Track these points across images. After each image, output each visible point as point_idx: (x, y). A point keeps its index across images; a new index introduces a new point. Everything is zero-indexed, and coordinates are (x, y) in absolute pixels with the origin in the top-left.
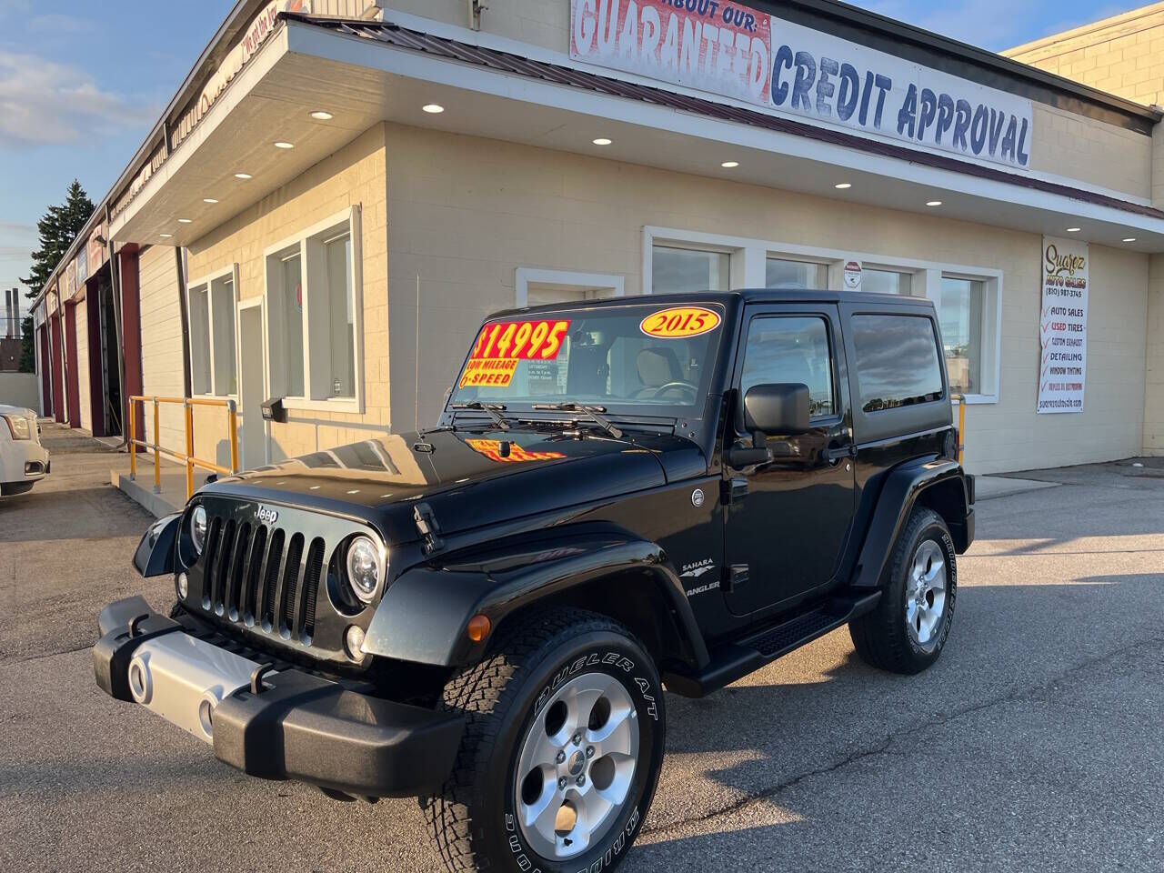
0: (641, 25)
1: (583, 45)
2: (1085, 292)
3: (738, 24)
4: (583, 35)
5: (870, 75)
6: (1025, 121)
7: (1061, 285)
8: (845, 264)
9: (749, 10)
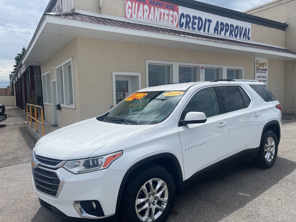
0: (144, 10)
1: (128, 16)
2: (267, 72)
3: (170, 8)
4: (128, 13)
5: (206, 19)
6: (249, 29)
7: (260, 70)
8: (200, 67)
9: (172, 5)
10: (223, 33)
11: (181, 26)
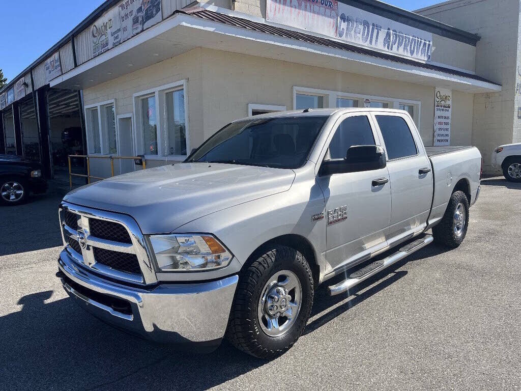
0: (291, 7)
1: (271, 15)
2: (450, 110)
3: (326, 5)
4: (271, 11)
5: (373, 24)
6: (429, 42)
7: (442, 107)
8: (365, 100)
10: (395, 47)
11: (341, 36)
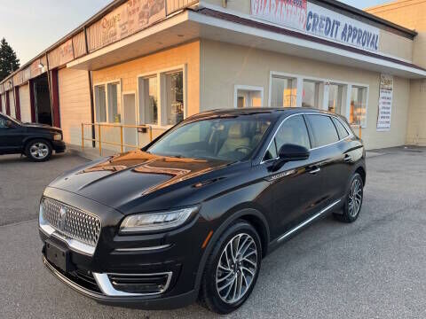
0: (270, 5)
1: (254, 11)
2: (392, 92)
3: (298, 4)
4: (254, 8)
5: (334, 21)
6: (377, 36)
7: (385, 89)
10: (350, 39)
11: (308, 29)
